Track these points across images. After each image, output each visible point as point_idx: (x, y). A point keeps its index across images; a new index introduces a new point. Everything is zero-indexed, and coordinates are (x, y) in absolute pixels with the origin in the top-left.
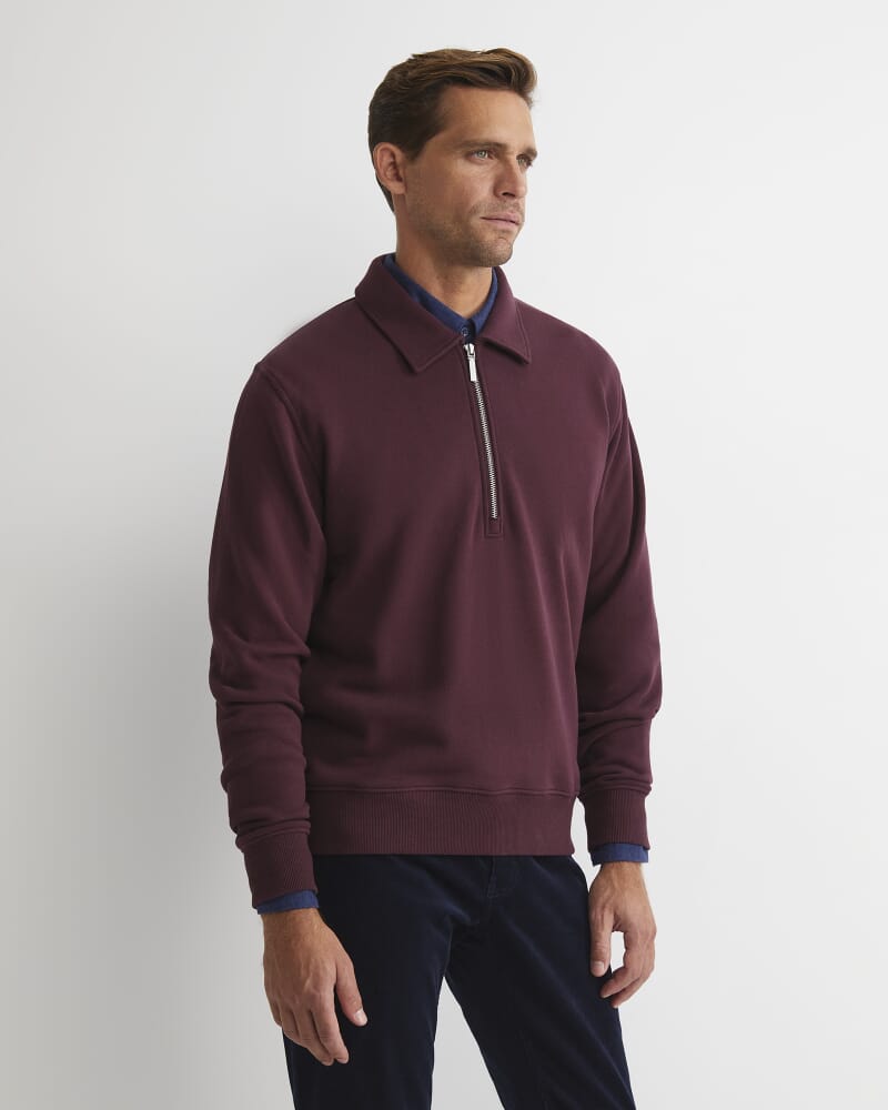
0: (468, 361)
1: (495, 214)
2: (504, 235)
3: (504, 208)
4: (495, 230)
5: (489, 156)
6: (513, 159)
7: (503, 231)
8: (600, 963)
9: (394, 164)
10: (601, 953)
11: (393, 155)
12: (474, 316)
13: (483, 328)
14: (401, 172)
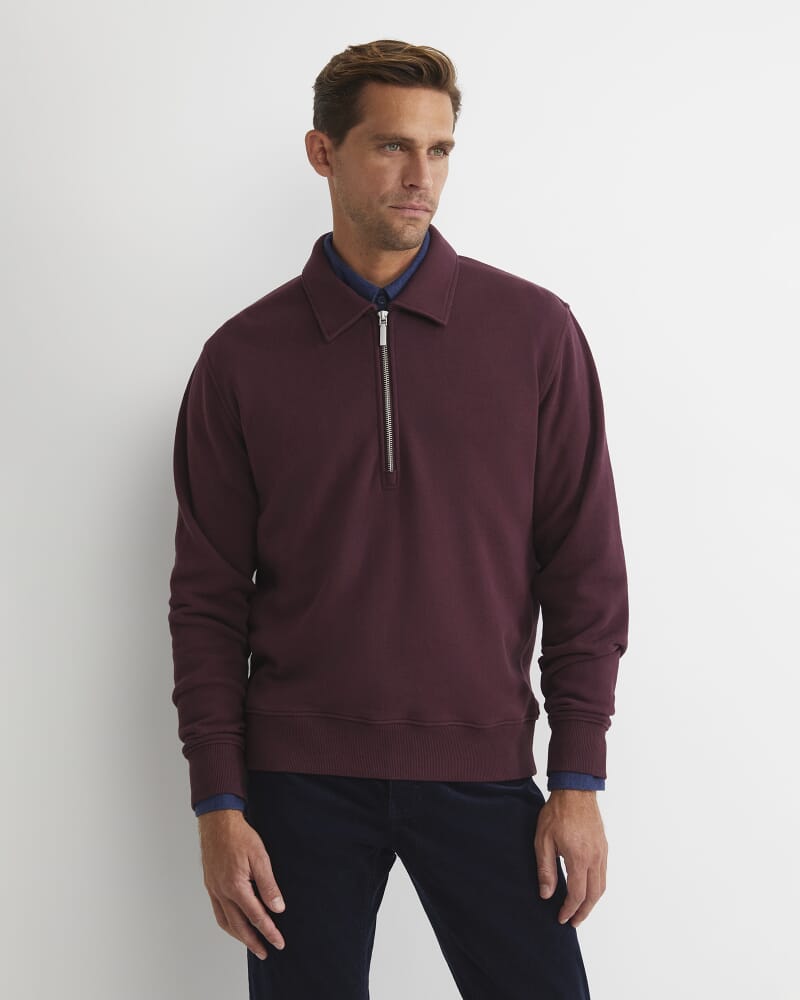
0: (379, 327)
1: (401, 204)
2: (412, 222)
3: (409, 198)
4: (403, 218)
5: (401, 149)
6: (423, 152)
7: (411, 219)
8: (545, 886)
9: (323, 150)
10: (544, 876)
11: (322, 142)
12: (388, 286)
13: (397, 296)
14: (328, 157)
